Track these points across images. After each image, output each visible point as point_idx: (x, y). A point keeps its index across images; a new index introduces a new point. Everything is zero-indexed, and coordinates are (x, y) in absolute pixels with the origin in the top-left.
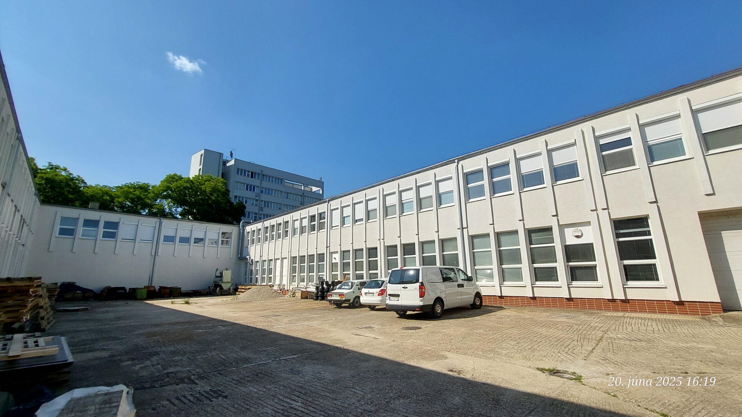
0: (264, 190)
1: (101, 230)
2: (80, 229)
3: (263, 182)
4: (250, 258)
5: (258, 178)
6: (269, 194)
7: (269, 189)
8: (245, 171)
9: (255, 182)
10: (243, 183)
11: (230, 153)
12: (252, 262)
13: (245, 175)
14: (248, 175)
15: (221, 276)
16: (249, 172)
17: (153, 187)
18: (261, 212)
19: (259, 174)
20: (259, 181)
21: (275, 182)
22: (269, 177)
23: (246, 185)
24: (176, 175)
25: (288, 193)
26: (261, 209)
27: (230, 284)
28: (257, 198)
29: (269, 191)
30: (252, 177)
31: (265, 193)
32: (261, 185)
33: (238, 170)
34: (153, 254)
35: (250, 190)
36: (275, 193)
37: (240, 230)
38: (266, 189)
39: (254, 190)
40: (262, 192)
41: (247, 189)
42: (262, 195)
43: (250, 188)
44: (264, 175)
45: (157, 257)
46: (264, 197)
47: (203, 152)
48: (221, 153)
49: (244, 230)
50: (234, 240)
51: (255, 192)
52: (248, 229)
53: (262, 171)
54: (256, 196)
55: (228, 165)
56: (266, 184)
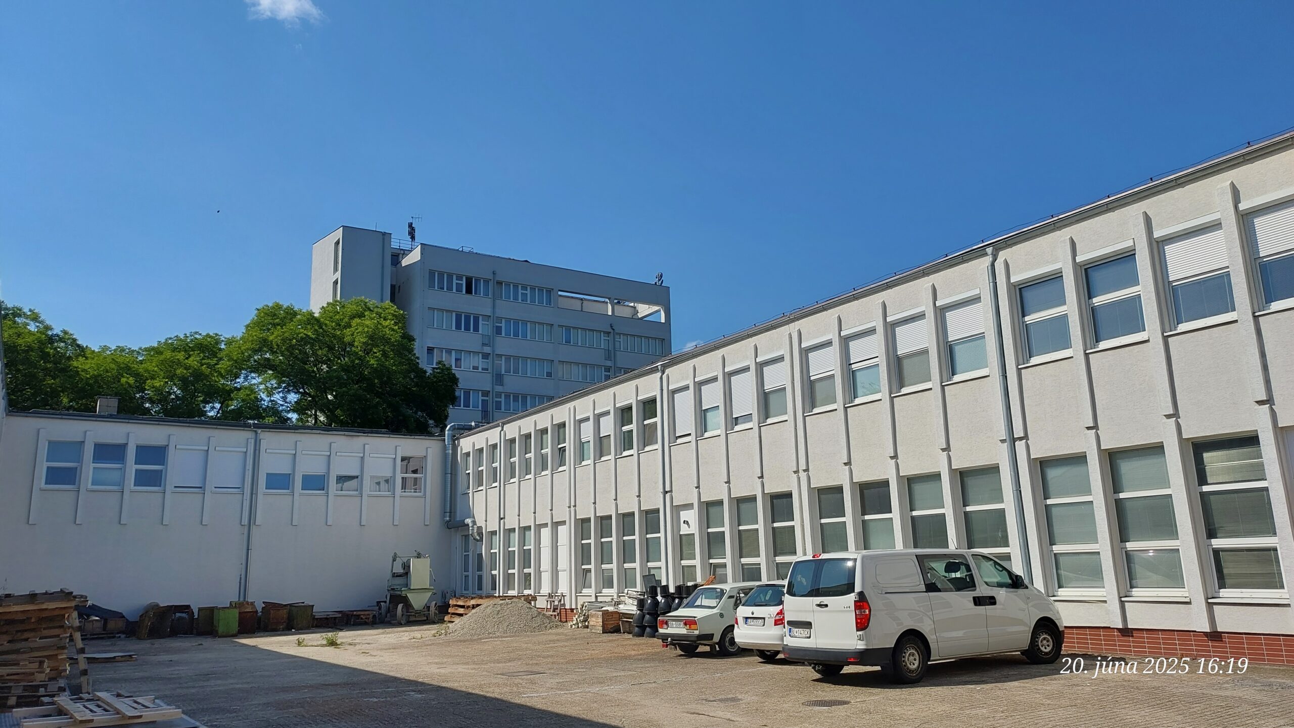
0: (503, 325)
1: (132, 467)
2: (89, 468)
3: (497, 301)
4: (474, 523)
5: (486, 294)
6: (516, 334)
7: (516, 322)
8: (450, 276)
9: (477, 304)
10: (447, 311)
11: (407, 229)
12: (480, 534)
13: (450, 289)
14: (459, 290)
15: (406, 573)
16: (459, 278)
17: (229, 342)
18: (499, 389)
19: (487, 281)
20: (489, 301)
21: (533, 301)
22: (516, 286)
23: (454, 315)
24: (278, 307)
25: (568, 329)
26: (499, 379)
27: (429, 594)
28: (487, 350)
29: (517, 327)
30: (469, 291)
31: (508, 334)
32: (494, 312)
33: (432, 273)
34: (245, 521)
35: (467, 328)
36: (533, 331)
37: (445, 448)
38: (508, 321)
39: (476, 329)
40: (498, 330)
41: (458, 327)
42: (498, 339)
43: (467, 322)
44: (500, 283)
45: (254, 529)
46: (504, 345)
47: (339, 234)
48: (384, 234)
49: (455, 448)
50: (432, 476)
51: (480, 332)
52: (466, 444)
53: (494, 273)
54: (484, 345)
55: (405, 262)
56: (507, 309)
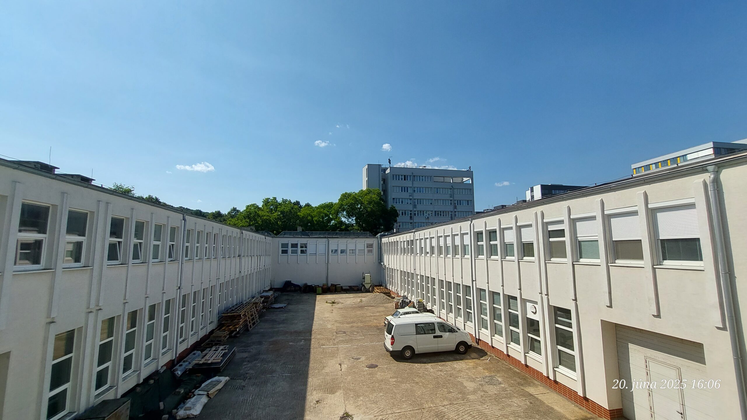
0: (416, 189)
1: (299, 249)
2: (290, 249)
3: (414, 182)
4: (384, 264)
5: (410, 180)
6: (420, 192)
8: (399, 176)
9: (408, 183)
10: (398, 187)
11: (388, 161)
12: (385, 267)
13: (399, 179)
14: (402, 179)
15: (364, 278)
16: (402, 176)
17: (335, 204)
18: (415, 209)
19: (410, 176)
20: (411, 182)
21: (425, 180)
22: (420, 177)
23: (400, 187)
25: (437, 188)
26: (415, 206)
27: (370, 285)
28: (411, 197)
29: (420, 189)
30: (405, 179)
31: (417, 192)
32: (413, 185)
33: (393, 175)
34: (327, 262)
35: (405, 191)
36: (425, 190)
37: (378, 241)
38: (417, 188)
39: (407, 191)
40: (414, 191)
41: (402, 191)
42: (414, 194)
43: (404, 189)
44: (414, 176)
45: (329, 264)
46: (417, 196)
47: (367, 167)
48: (379, 165)
49: (381, 241)
50: (375, 248)
51: (409, 192)
52: (384, 240)
53: (412, 173)
54: (410, 196)
55: (387, 172)
56: (417, 184)
